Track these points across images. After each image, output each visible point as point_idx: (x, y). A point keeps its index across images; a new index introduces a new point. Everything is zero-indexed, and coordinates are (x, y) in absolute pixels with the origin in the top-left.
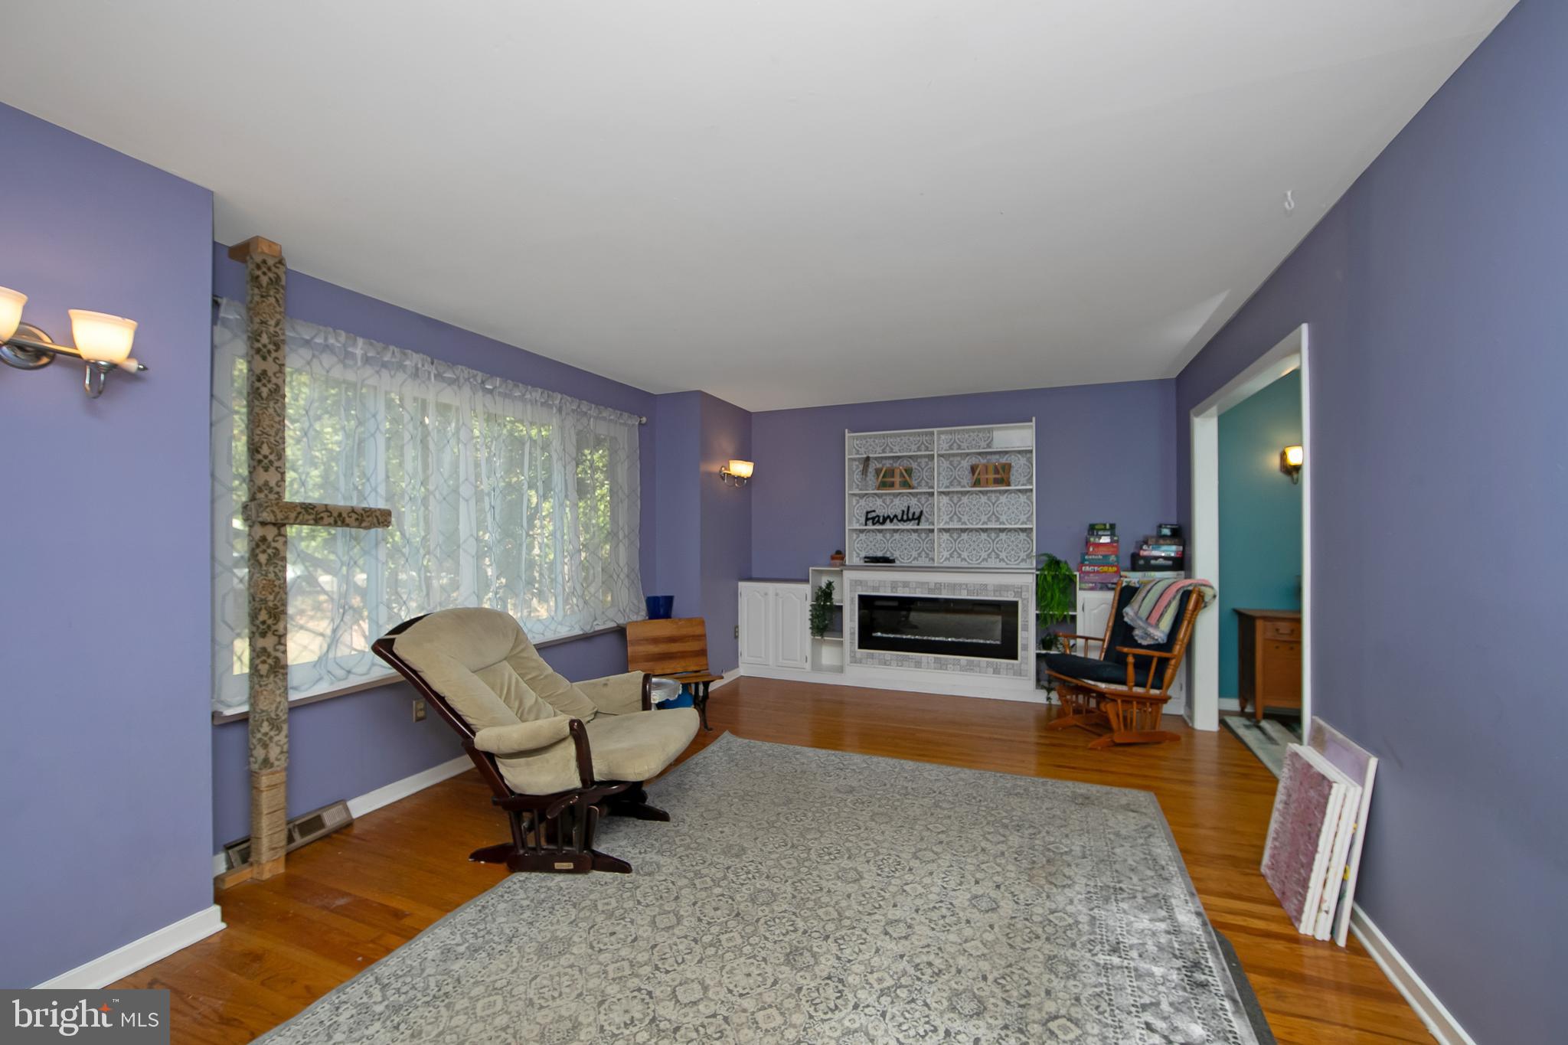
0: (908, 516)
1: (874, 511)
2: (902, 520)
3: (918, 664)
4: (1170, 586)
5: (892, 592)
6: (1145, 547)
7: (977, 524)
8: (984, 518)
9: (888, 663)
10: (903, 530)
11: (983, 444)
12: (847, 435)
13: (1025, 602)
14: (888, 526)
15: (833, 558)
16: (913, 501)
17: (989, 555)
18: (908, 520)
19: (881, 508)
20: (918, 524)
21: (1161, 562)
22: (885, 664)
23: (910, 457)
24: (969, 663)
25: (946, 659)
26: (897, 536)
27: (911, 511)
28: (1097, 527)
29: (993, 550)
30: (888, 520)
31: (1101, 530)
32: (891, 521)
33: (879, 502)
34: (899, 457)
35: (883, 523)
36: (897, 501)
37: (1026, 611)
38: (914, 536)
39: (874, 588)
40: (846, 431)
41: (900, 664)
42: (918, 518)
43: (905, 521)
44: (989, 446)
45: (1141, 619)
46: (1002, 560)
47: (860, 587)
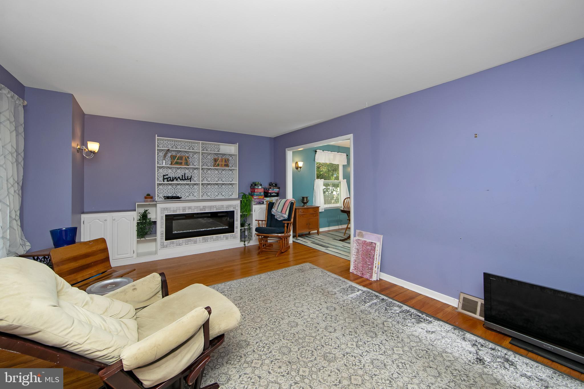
0: (184, 178)
1: (167, 175)
2: (182, 179)
3: (195, 242)
4: (286, 201)
5: (183, 212)
6: (270, 190)
7: (214, 181)
8: (216, 179)
9: (181, 244)
10: (182, 184)
11: (216, 150)
12: (157, 137)
13: (237, 210)
14: (175, 182)
15: (146, 198)
16: (187, 171)
17: (218, 194)
18: (185, 179)
19: (171, 173)
20: (190, 182)
21: (274, 194)
22: (180, 245)
23: (186, 152)
24: (217, 237)
25: (207, 238)
26: (179, 187)
27: (186, 175)
28: (256, 183)
29: (220, 192)
30: (175, 179)
31: (258, 184)
32: (177, 180)
33: (170, 171)
34: (180, 151)
35: (173, 180)
36: (179, 171)
37: (237, 214)
38: (187, 187)
39: (174, 211)
40: (156, 135)
41: (187, 243)
42: (190, 179)
43: (183, 180)
44: (218, 151)
45: (279, 212)
46: (223, 195)
47: (166, 211)
